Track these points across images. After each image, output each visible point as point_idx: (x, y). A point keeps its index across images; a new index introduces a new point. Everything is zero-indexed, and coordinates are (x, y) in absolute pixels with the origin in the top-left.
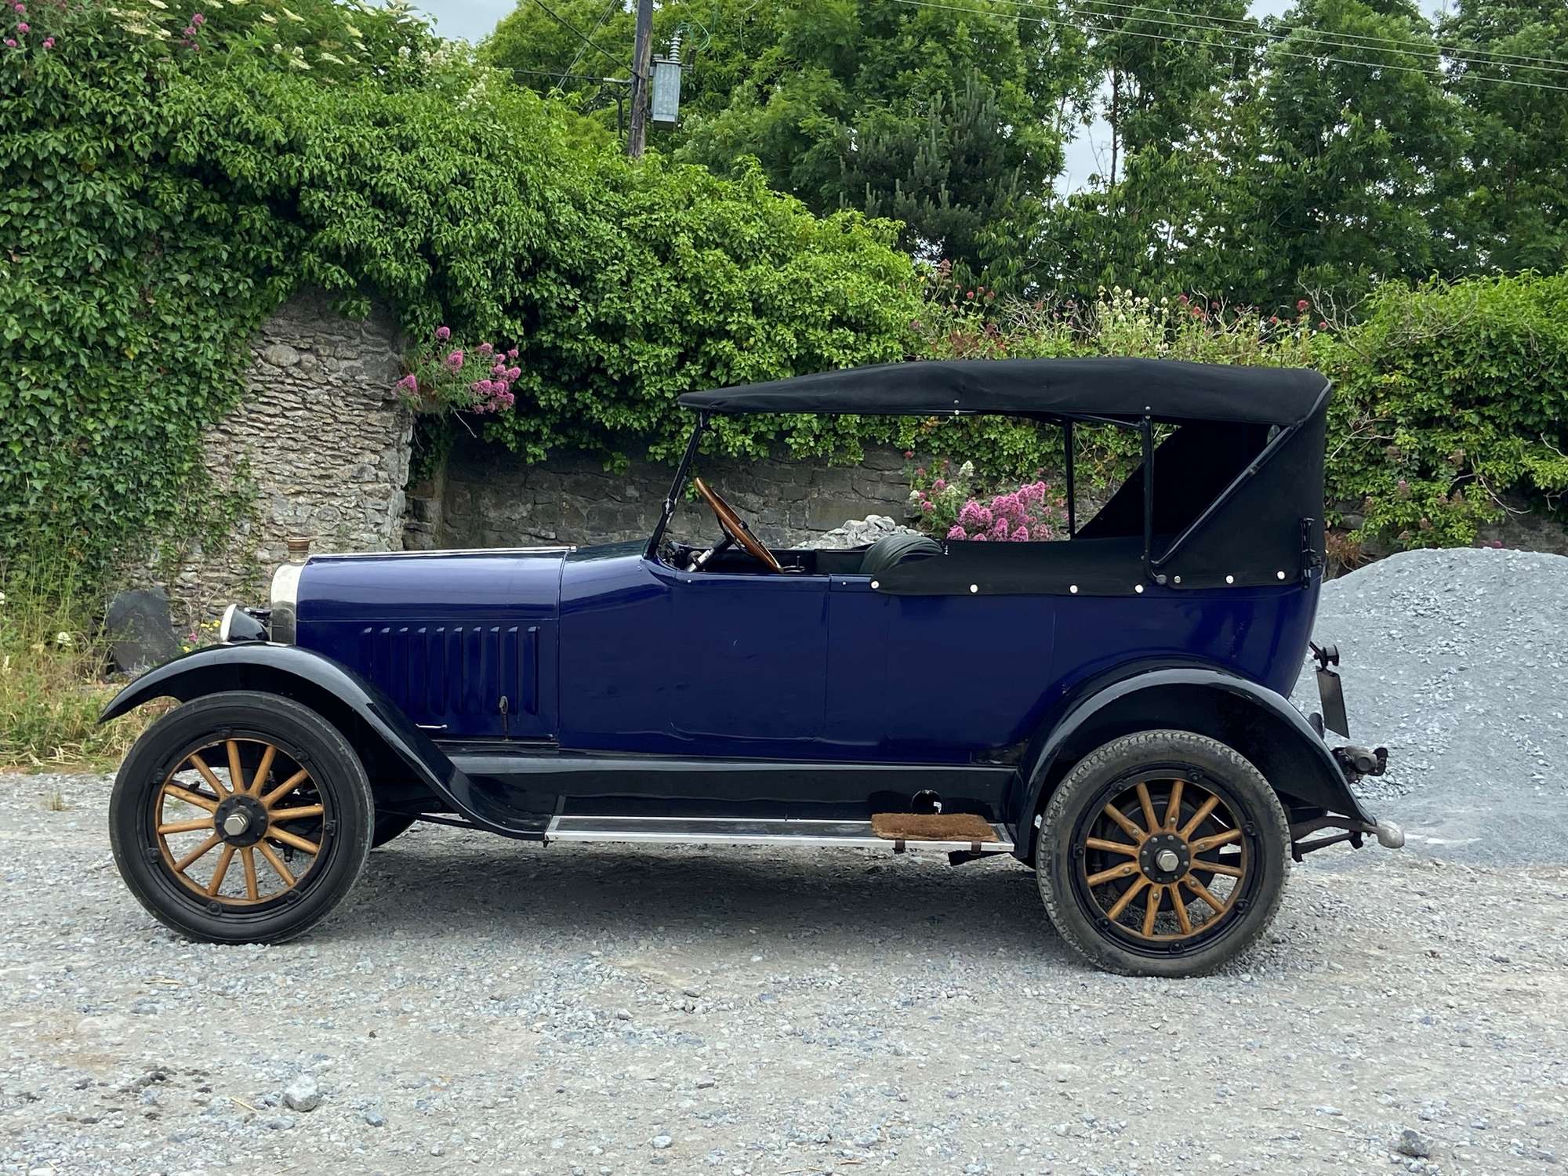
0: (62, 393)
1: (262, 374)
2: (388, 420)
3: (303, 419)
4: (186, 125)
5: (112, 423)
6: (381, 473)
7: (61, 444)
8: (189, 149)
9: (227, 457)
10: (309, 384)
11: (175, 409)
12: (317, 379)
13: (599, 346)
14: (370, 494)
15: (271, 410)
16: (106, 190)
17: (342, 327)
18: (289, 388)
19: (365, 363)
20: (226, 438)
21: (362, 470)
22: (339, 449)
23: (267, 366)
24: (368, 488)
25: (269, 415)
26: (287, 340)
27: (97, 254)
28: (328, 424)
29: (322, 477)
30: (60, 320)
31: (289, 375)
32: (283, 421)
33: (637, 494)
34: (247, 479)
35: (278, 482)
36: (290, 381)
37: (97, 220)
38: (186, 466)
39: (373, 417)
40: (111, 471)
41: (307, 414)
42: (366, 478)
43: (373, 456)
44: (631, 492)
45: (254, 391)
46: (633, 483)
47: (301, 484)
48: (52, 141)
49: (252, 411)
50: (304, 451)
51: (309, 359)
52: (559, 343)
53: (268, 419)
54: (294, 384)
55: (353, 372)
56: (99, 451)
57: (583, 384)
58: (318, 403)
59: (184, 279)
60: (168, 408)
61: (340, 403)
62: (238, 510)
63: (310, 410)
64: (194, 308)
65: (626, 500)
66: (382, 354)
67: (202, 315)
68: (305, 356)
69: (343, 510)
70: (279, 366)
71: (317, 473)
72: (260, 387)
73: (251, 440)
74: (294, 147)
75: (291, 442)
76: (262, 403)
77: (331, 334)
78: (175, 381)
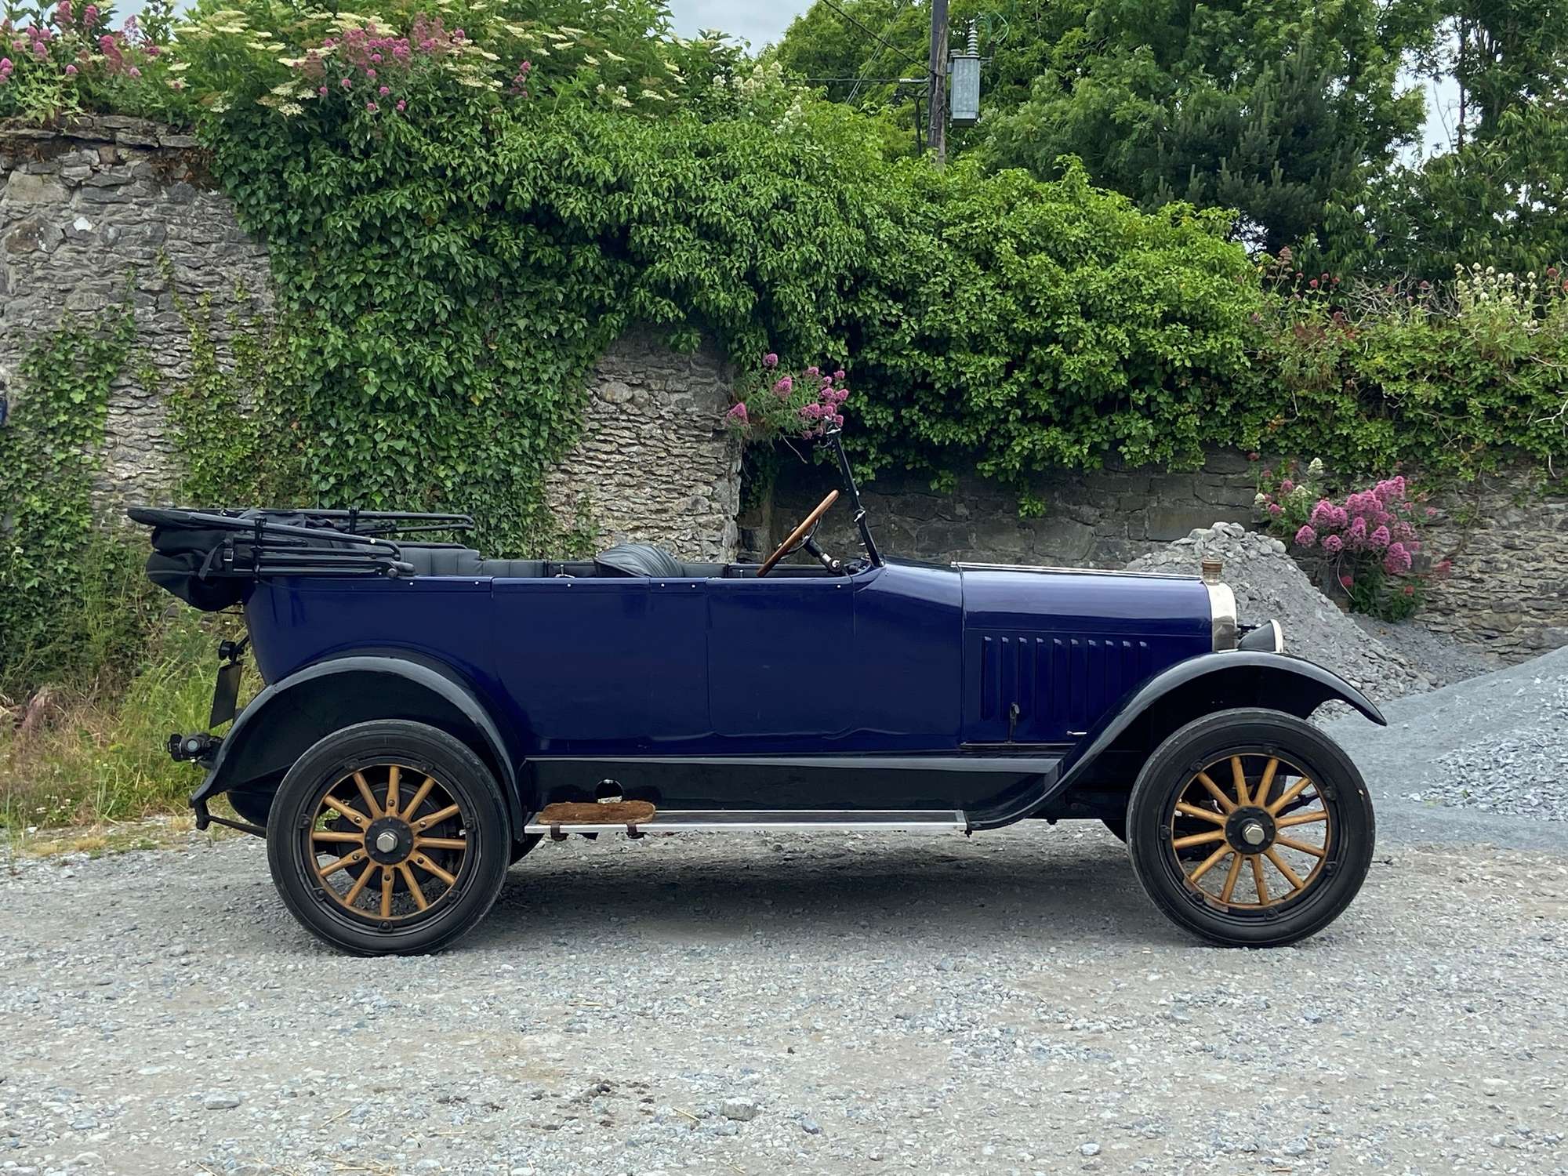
0: (415, 442)
1: (598, 413)
2: (719, 450)
3: (638, 455)
4: (521, 172)
5: (461, 469)
6: (714, 505)
7: (416, 492)
8: (524, 195)
9: (567, 496)
10: (642, 419)
11: (519, 452)
12: (650, 414)
13: (924, 360)
14: (704, 526)
15: (608, 448)
16: (448, 242)
17: (671, 360)
18: (624, 424)
19: (695, 395)
20: (566, 477)
21: (696, 502)
22: (673, 483)
23: (603, 404)
24: (702, 520)
25: (606, 453)
26: (621, 377)
27: (443, 306)
28: (662, 458)
29: (658, 511)
30: (412, 372)
31: (623, 412)
32: (619, 457)
33: (967, 512)
34: (588, 517)
35: (617, 518)
36: (624, 417)
37: (440, 272)
38: (531, 508)
39: (705, 448)
41: (642, 449)
42: (701, 510)
43: (706, 488)
44: (961, 510)
45: (590, 430)
46: (962, 501)
47: (639, 519)
48: (399, 198)
49: (589, 450)
50: (640, 486)
51: (642, 394)
52: (883, 361)
53: (605, 457)
54: (629, 421)
55: (683, 405)
56: (451, 497)
57: (910, 402)
58: (652, 437)
59: (522, 323)
60: (512, 451)
61: (672, 436)
62: (580, 549)
63: (644, 445)
64: (533, 351)
65: (956, 519)
66: (710, 384)
67: (540, 357)
68: (637, 392)
69: (679, 543)
70: (613, 403)
71: (653, 508)
72: (596, 425)
73: (590, 478)
74: (623, 185)
75: (627, 478)
76: (599, 441)
77: (662, 368)
78: (517, 425)
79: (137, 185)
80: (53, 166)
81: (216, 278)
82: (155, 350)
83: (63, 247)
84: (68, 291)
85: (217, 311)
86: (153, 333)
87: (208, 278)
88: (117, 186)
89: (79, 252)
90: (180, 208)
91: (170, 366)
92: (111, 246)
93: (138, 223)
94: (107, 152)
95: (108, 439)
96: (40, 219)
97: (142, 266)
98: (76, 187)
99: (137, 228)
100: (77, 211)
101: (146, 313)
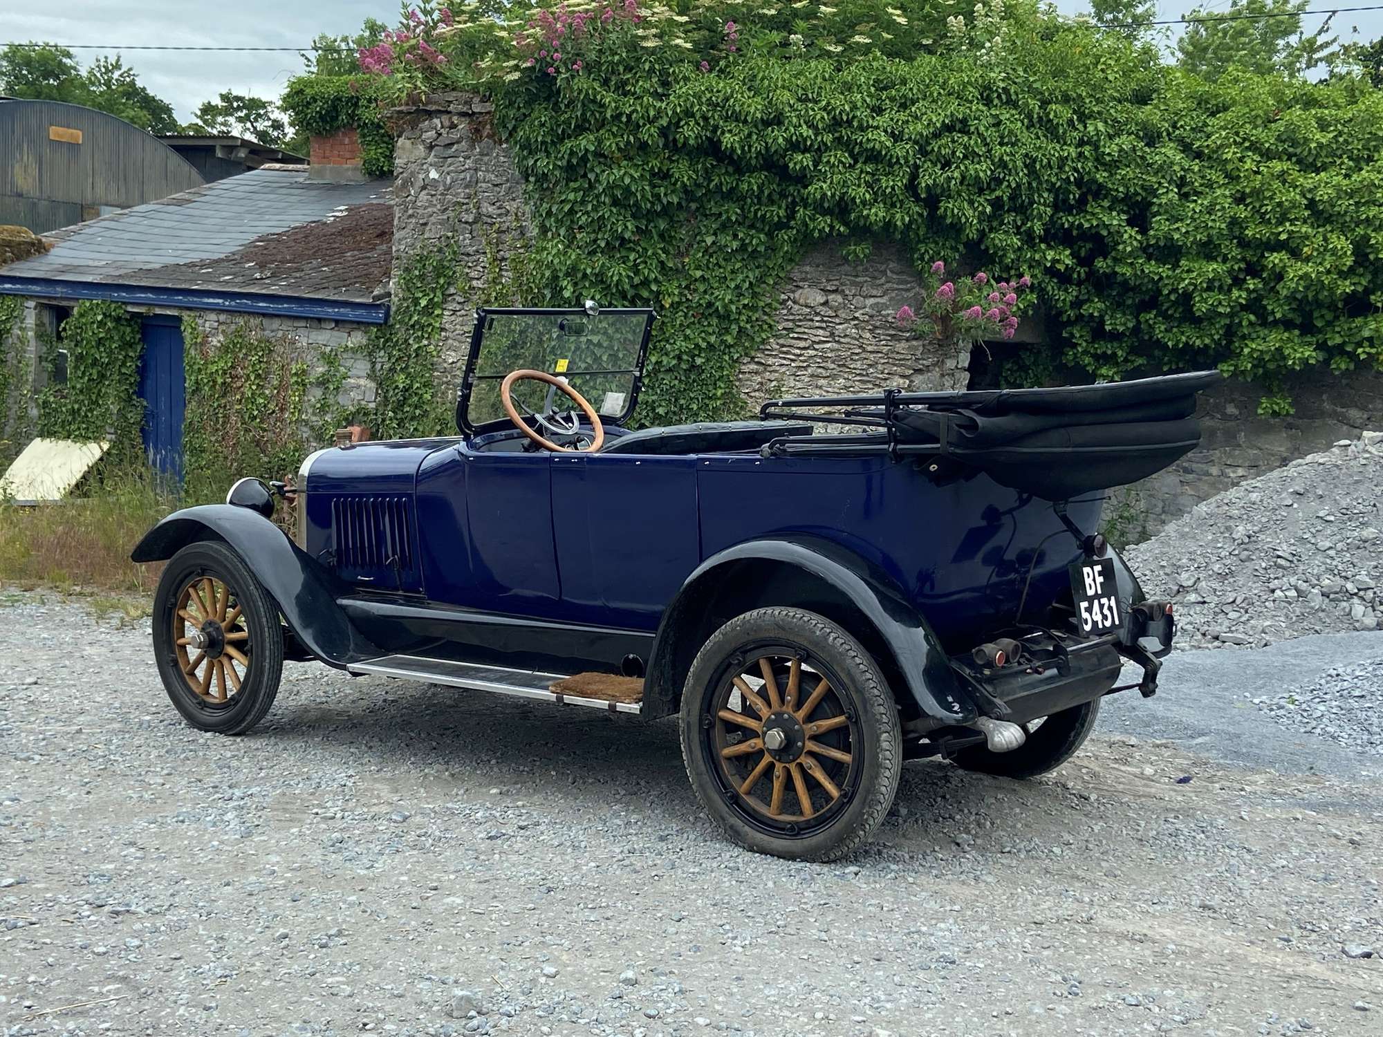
0: (610, 338)
1: (792, 314)
2: (916, 348)
3: (832, 351)
4: (689, 114)
8: (690, 132)
9: (761, 383)
10: (837, 321)
11: (704, 345)
12: (843, 315)
13: (1151, 268)
15: (802, 344)
16: (622, 174)
17: (866, 269)
18: (817, 324)
19: (891, 299)
20: (761, 368)
22: (867, 375)
23: (797, 307)
25: (799, 348)
26: (814, 284)
27: (627, 228)
28: (857, 354)
31: (817, 314)
32: (812, 352)
33: (1236, 412)
36: (818, 318)
37: (622, 200)
38: (719, 392)
39: (901, 346)
40: (654, 398)
41: (836, 346)
43: (901, 381)
44: (1231, 410)
45: (784, 329)
46: (1233, 401)
48: (586, 142)
49: (783, 346)
50: (833, 377)
51: (836, 299)
52: (1117, 269)
53: (798, 352)
54: (822, 321)
55: (879, 308)
57: (1146, 306)
58: (846, 336)
59: (709, 240)
60: (697, 345)
61: (868, 335)
63: (838, 342)
64: (723, 263)
65: (1226, 417)
66: (907, 290)
67: (729, 268)
68: (831, 297)
70: (807, 306)
72: (790, 325)
73: (783, 369)
75: (820, 370)
76: (793, 338)
77: (857, 276)
78: (706, 324)
79: (463, 143)
80: (417, 132)
81: (503, 211)
82: (469, 267)
83: (424, 192)
84: (425, 224)
85: (503, 236)
86: (468, 255)
87: (499, 211)
88: (453, 144)
89: (432, 196)
90: (486, 159)
91: (478, 279)
92: (448, 190)
93: (463, 171)
94: (445, 118)
95: (443, 334)
96: (411, 172)
97: (463, 204)
98: (431, 147)
99: (462, 176)
100: (431, 165)
101: (464, 239)
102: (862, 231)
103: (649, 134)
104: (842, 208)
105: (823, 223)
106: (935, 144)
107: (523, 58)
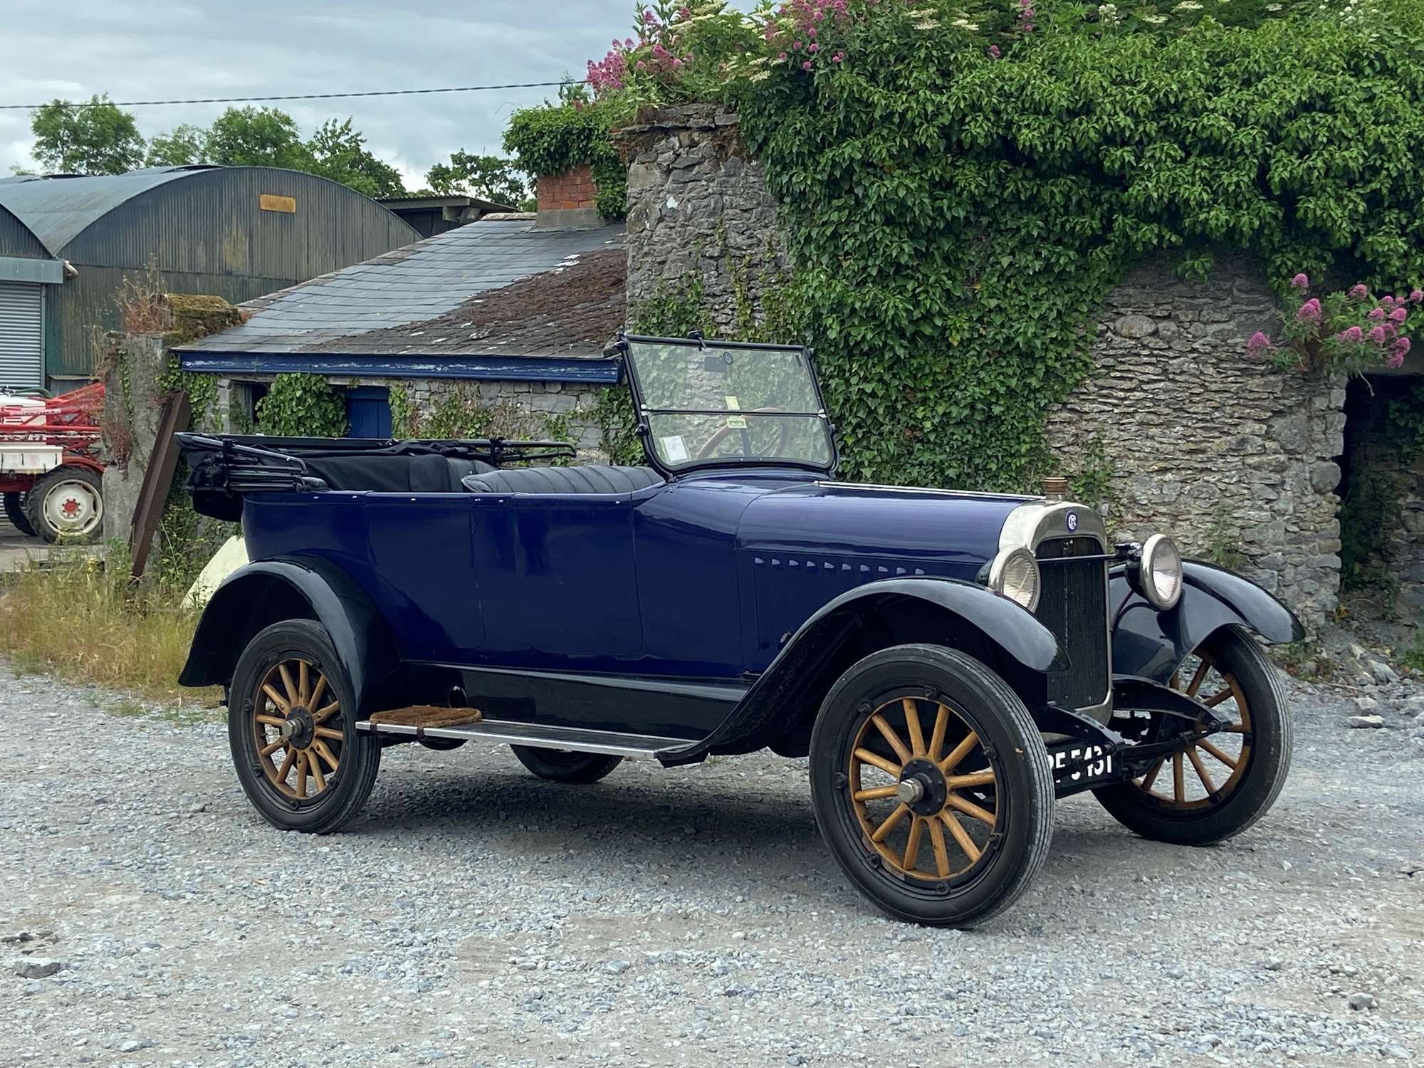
0: (887, 385)
1: (1113, 348)
2: (1275, 384)
3: (1165, 392)
4: (975, 107)
5: (940, 410)
6: (1268, 444)
7: (891, 433)
8: (978, 129)
9: (1076, 435)
10: (1171, 354)
11: (1002, 390)
12: (1178, 347)
14: (1257, 467)
15: (1127, 385)
16: (898, 185)
17: (1207, 289)
18: (1145, 359)
19: (1238, 325)
20: (1075, 417)
21: (1243, 442)
22: (1212, 420)
23: (1118, 339)
24: (1250, 461)
25: (1123, 390)
26: (1139, 309)
27: (905, 250)
28: (1198, 395)
29: (1191, 452)
30: (872, 315)
31: (1145, 347)
32: (1139, 395)
34: (1101, 458)
35: (1139, 459)
36: (1146, 352)
37: (897, 217)
38: (1024, 448)
39: (1254, 383)
40: (943, 457)
41: (1170, 385)
42: (1250, 450)
43: (1257, 426)
45: (1103, 367)
47: (1165, 460)
48: (851, 150)
49: (1102, 388)
50: (1169, 425)
51: (1168, 327)
53: (1122, 394)
54: (1152, 355)
55: (1224, 336)
56: (932, 438)
58: (1182, 373)
59: (1005, 261)
60: (994, 391)
61: (1211, 370)
62: (1087, 490)
63: (1173, 380)
64: (1023, 289)
66: (1260, 312)
67: (1032, 294)
68: (1161, 325)
69: (1222, 486)
70: (1131, 338)
71: (1184, 448)
72: (1111, 361)
73: (1103, 417)
75: (1150, 417)
76: (1116, 378)
77: (1194, 298)
78: (1004, 363)
79: (706, 164)
80: (652, 155)
81: (754, 240)
82: (716, 310)
83: (661, 225)
84: (663, 262)
85: (755, 271)
86: (714, 296)
87: (750, 241)
88: (693, 166)
89: (671, 228)
90: (733, 180)
91: (726, 324)
92: (690, 219)
93: (706, 197)
94: (684, 136)
95: (688, 391)
96: (646, 202)
97: (707, 235)
98: (668, 171)
99: (705, 202)
100: (669, 192)
101: (709, 277)
102: (1200, 241)
103: (927, 135)
104: (1172, 213)
105: (1149, 232)
106: (1292, 127)
107: (773, 54)
